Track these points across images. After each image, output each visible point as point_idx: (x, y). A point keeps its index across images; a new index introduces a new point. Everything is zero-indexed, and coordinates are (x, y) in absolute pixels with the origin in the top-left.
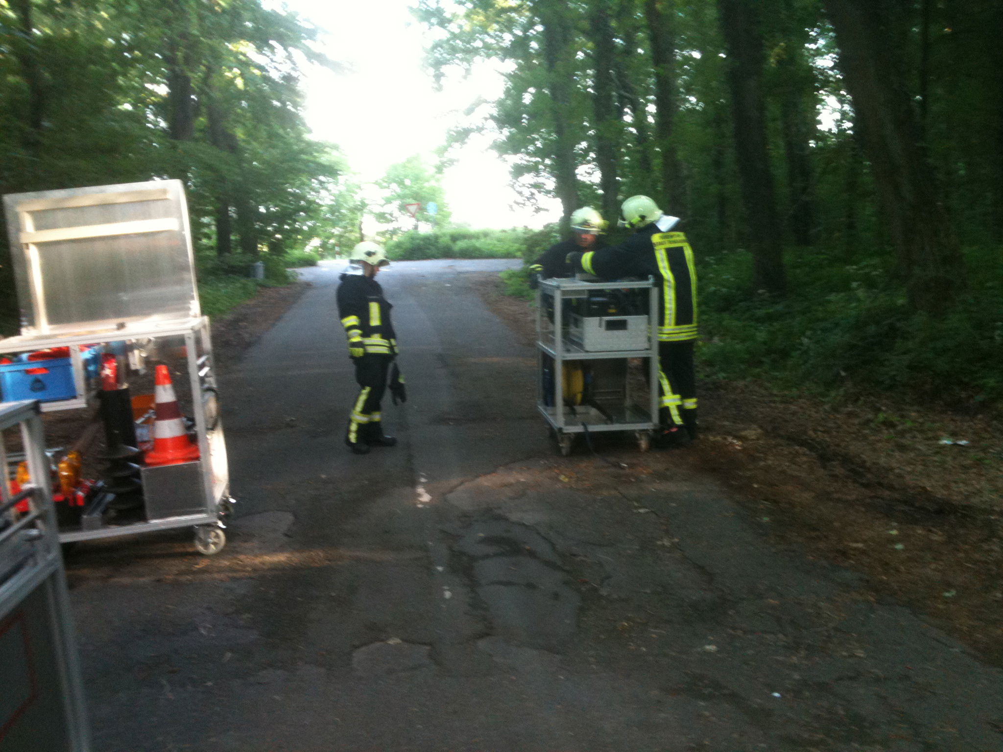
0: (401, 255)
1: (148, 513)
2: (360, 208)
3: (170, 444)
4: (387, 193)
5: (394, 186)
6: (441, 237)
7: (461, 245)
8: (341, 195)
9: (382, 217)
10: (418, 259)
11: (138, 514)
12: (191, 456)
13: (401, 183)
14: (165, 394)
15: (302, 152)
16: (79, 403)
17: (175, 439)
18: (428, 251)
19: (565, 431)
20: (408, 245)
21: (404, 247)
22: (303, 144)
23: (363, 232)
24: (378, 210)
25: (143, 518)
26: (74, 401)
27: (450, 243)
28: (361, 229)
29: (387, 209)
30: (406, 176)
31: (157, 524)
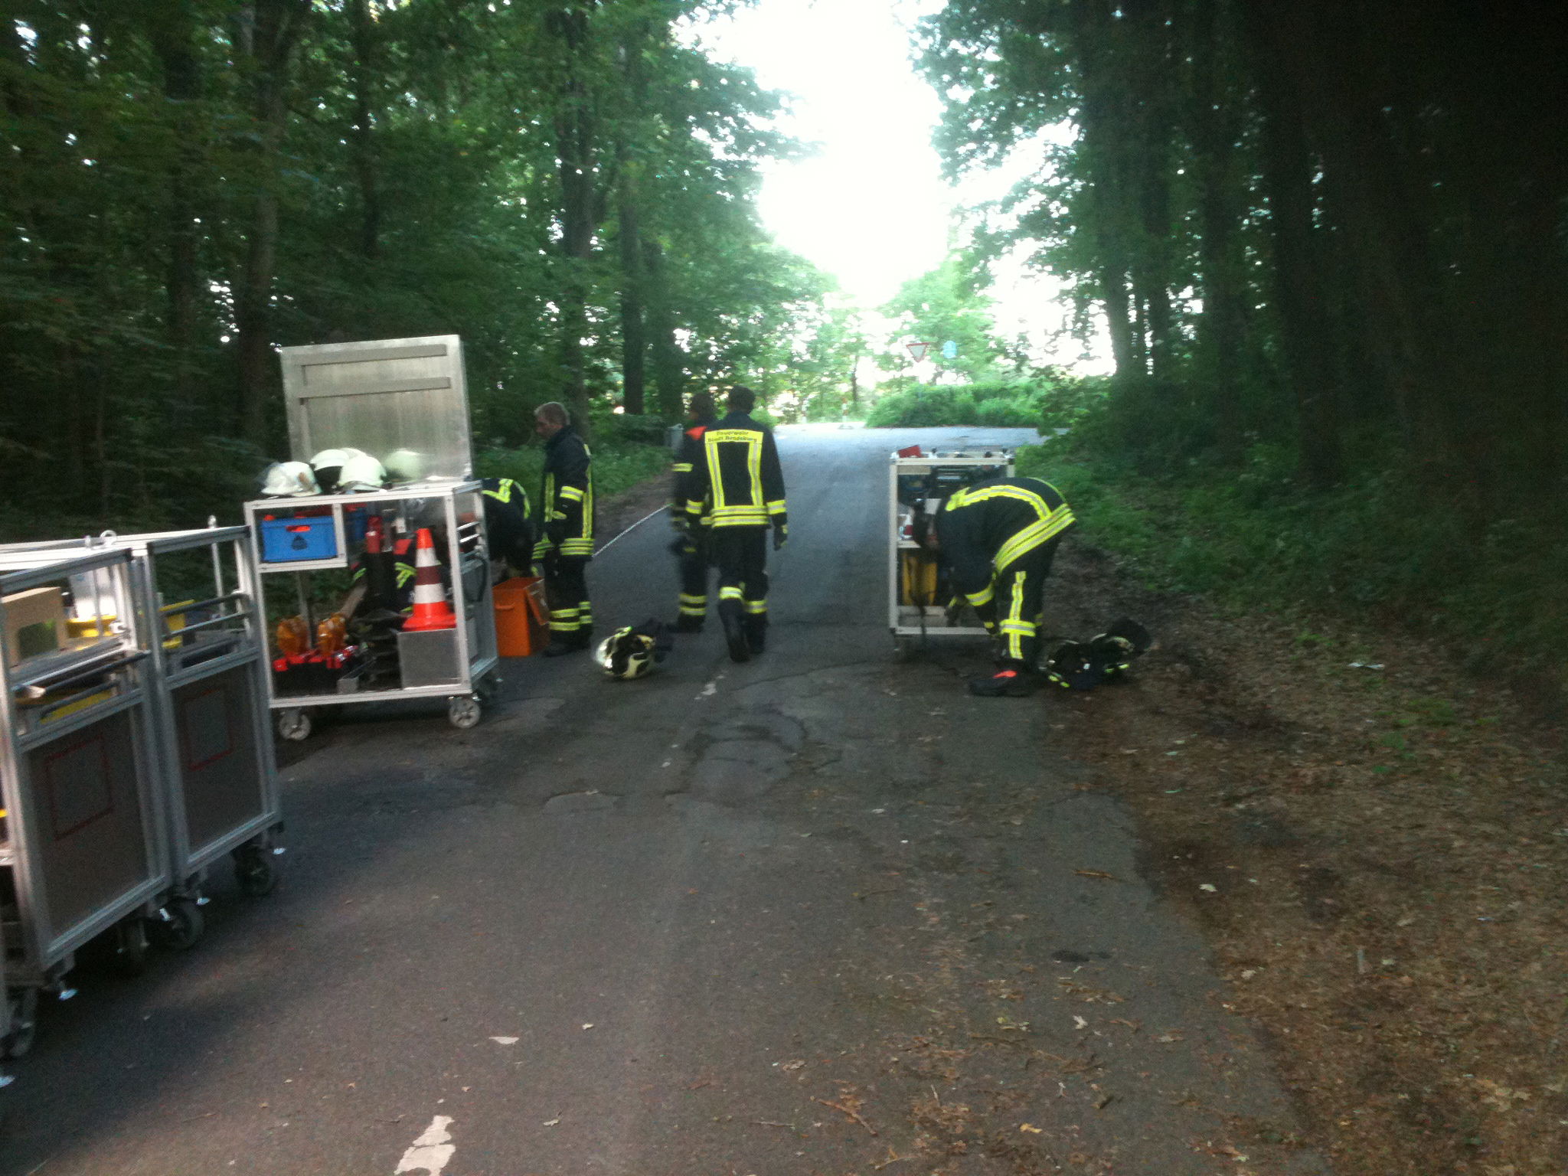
0: (896, 419)
1: (404, 679)
2: (855, 348)
3: (428, 611)
4: (895, 324)
5: (908, 315)
6: (960, 394)
7: (988, 405)
8: (825, 328)
9: (886, 360)
10: (924, 425)
11: (393, 680)
12: (447, 623)
13: (916, 310)
14: (426, 558)
15: (748, 269)
16: (340, 562)
17: (434, 605)
18: (938, 414)
19: (898, 633)
20: (908, 404)
21: (903, 407)
22: (750, 258)
23: (858, 382)
24: (880, 351)
25: (398, 685)
26: (334, 560)
27: (972, 402)
28: (853, 380)
29: (895, 349)
30: (924, 300)
31: (411, 692)
